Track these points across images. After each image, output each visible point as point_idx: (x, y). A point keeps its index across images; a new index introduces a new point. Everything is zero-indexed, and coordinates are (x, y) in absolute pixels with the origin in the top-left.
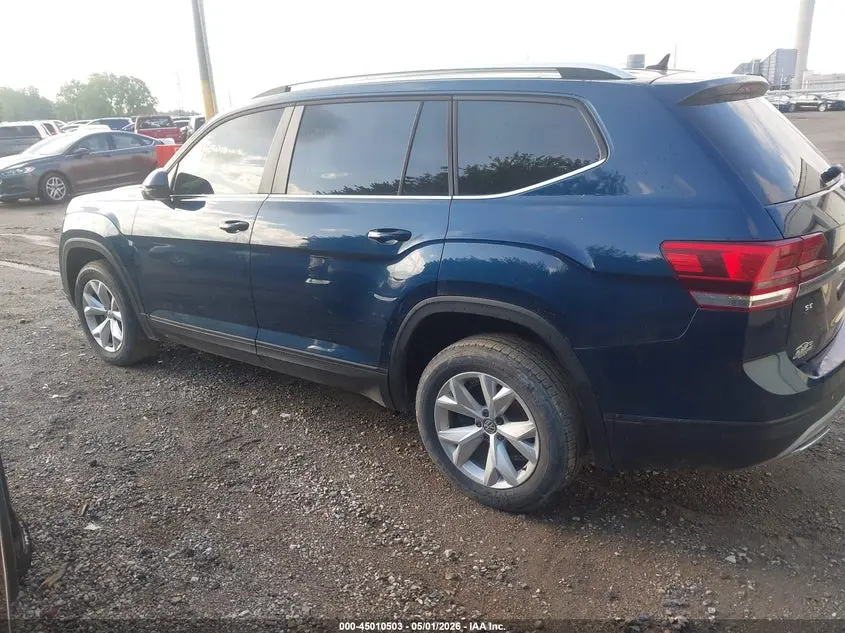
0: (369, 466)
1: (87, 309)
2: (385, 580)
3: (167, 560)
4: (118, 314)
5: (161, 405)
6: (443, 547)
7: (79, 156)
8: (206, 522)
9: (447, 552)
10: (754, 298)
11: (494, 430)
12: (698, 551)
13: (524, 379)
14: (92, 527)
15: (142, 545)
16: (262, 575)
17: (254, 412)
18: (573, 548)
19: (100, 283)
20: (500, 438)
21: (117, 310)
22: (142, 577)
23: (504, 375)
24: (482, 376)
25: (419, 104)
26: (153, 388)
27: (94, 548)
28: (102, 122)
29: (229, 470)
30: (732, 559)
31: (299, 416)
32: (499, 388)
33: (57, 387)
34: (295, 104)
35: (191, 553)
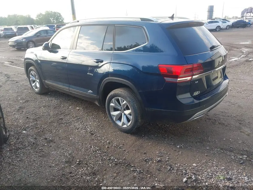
0: (95, 121)
1: (31, 79)
2: (91, 147)
3: (40, 140)
4: (38, 80)
5: (47, 105)
6: (108, 140)
7: (38, 36)
8: (51, 132)
9: (108, 141)
10: (178, 79)
11: (123, 112)
12: (171, 144)
13: (129, 99)
14: (24, 132)
15: (35, 137)
16: (62, 144)
17: (70, 107)
18: (139, 142)
19: (34, 72)
20: (125, 114)
21: (37, 79)
22: (34, 143)
23: (124, 98)
24: (120, 98)
25: (107, 26)
26: (46, 100)
27: (24, 136)
28: (47, 26)
29: (60, 121)
30: (178, 147)
31: (81, 109)
32: (124, 101)
33: (22, 99)
34: (79, 26)
35: (46, 139)
